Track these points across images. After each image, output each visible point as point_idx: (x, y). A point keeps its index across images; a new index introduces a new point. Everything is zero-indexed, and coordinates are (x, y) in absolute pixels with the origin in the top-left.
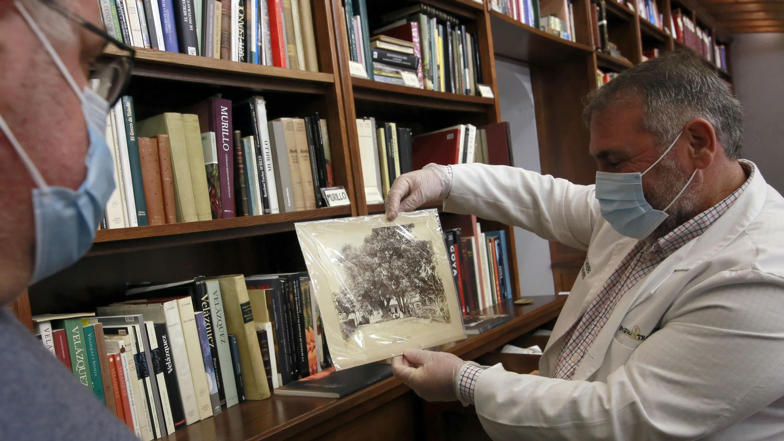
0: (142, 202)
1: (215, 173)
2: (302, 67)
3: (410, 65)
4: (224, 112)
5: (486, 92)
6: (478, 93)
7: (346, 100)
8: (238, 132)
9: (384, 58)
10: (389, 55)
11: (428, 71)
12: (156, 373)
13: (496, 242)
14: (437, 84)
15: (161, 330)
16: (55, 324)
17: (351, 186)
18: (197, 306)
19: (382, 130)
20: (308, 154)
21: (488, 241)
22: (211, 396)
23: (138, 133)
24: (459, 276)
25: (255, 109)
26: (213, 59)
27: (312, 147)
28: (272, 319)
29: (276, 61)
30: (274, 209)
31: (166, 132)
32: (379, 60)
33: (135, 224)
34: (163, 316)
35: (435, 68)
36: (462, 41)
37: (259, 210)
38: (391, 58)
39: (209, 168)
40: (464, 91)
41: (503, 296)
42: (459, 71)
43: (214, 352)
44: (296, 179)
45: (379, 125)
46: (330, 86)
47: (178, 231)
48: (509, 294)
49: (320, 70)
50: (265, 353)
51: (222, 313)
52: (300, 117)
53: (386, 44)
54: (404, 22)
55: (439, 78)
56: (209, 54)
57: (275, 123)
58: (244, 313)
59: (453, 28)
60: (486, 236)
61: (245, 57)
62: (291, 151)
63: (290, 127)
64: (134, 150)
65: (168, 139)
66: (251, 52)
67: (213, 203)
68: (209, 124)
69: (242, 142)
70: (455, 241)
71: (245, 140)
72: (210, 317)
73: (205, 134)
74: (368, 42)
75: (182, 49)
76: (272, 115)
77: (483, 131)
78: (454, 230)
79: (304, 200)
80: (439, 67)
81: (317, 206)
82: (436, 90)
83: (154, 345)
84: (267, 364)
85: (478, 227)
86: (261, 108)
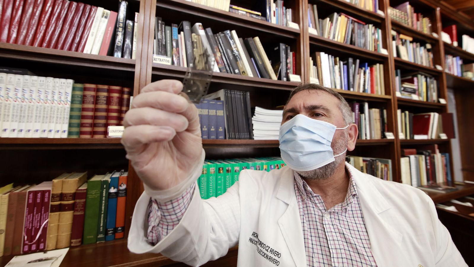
2: (380, 93)
3: (414, 92)
4: (357, 107)
5: (442, 101)
6: (439, 102)
8: (360, 113)
9: (405, 90)
10: (407, 89)
11: (420, 93)
13: (445, 157)
14: (423, 99)
17: (395, 133)
19: (403, 114)
20: (380, 121)
21: (442, 156)
24: (430, 169)
25: (364, 106)
26: (356, 92)
27: (381, 119)
29: (372, 91)
30: (368, 138)
32: (404, 90)
35: (423, 93)
36: (433, 83)
37: (364, 137)
40: (433, 101)
41: (447, 180)
42: (431, 93)
44: (376, 128)
45: (402, 112)
46: (390, 100)
48: (450, 179)
49: (386, 94)
52: (378, 109)
53: (406, 85)
54: (412, 77)
55: (424, 96)
56: (355, 90)
57: (370, 110)
59: (430, 78)
60: (441, 154)
61: (364, 91)
62: (375, 120)
63: (375, 111)
66: (366, 89)
69: (361, 116)
70: (429, 155)
74: (400, 85)
75: (349, 89)
76: (370, 107)
77: (441, 115)
78: (428, 151)
79: (378, 135)
81: (382, 138)
85: (437, 151)
86: (366, 106)
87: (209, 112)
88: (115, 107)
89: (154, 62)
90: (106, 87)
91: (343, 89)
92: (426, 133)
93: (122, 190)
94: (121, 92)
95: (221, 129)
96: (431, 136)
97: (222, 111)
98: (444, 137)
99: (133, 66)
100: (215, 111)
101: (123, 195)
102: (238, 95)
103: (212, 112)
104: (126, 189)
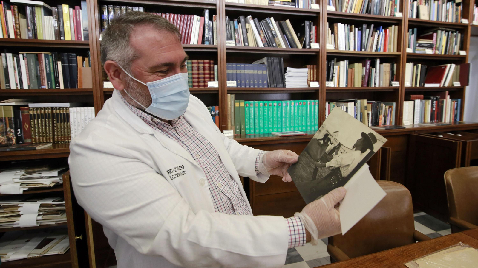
0: (347, 82)
1: (364, 77)
2: (392, 51)
4: (368, 63)
5: (463, 53)
6: (459, 54)
7: (403, 59)
8: (371, 67)
9: (420, 45)
10: (422, 44)
11: (438, 48)
13: (456, 102)
14: (441, 52)
15: (347, 108)
16: (329, 103)
17: (400, 82)
18: (355, 105)
19: (415, 66)
20: (389, 73)
21: (452, 101)
23: (348, 68)
24: (436, 111)
25: (376, 62)
26: (368, 51)
27: (391, 71)
28: (372, 111)
29: (385, 50)
30: (377, 86)
31: (354, 67)
33: (345, 86)
34: (347, 105)
35: (441, 47)
36: (456, 36)
37: (373, 86)
38: (423, 45)
39: (362, 76)
40: (453, 53)
41: (455, 120)
42: (452, 47)
43: (357, 115)
44: (385, 78)
45: (415, 64)
46: (399, 56)
47: (354, 89)
48: (458, 119)
49: (398, 51)
50: (368, 118)
51: (360, 107)
52: (389, 63)
53: (422, 41)
54: (431, 33)
55: (442, 49)
56: (367, 50)
57: (381, 65)
58: (365, 108)
59: (452, 32)
60: (451, 100)
61: (376, 49)
62: (385, 72)
63: (385, 66)
64: (347, 71)
65: (354, 69)
66: (378, 48)
67: (362, 83)
68: (365, 65)
69: (372, 70)
70: (436, 100)
71: (372, 69)
72: (357, 108)
73: (363, 68)
74: (415, 42)
75: (361, 50)
76: (381, 63)
77: (459, 66)
78: (437, 96)
79: (386, 84)
80: (442, 46)
81: (389, 86)
82: (440, 54)
84: (368, 120)
85: (448, 97)
86: (378, 61)
87: (258, 72)
88: (207, 72)
89: (227, 45)
90: (202, 61)
91: (357, 50)
92: (439, 82)
94: (210, 63)
95: (265, 82)
96: (444, 84)
97: (266, 71)
98: (457, 84)
100: (261, 71)
101: (218, 115)
102: (275, 60)
104: (218, 113)
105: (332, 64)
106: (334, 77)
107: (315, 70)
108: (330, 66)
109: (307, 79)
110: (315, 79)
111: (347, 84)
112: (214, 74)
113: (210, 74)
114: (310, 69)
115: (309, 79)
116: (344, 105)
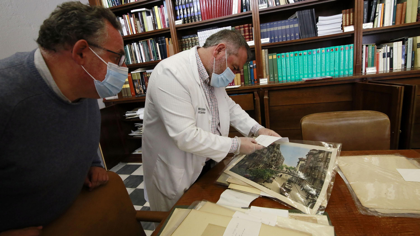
0: (395, 19)
12: (387, 57)
15: (392, 48)
16: (367, 46)
18: (403, 44)
22: (402, 65)
23: (397, 3)
31: (406, 1)
33: (391, 25)
39: (418, 9)
43: (406, 55)
51: (411, 46)
64: (395, 7)
65: (406, 3)
67: (417, 18)
72: (407, 46)
83: (389, 51)
87: (289, 26)
88: (247, 34)
89: (260, 8)
90: (243, 26)
93: (255, 66)
94: (249, 27)
95: (297, 34)
97: (297, 24)
99: (251, 14)
100: (293, 25)
101: (255, 68)
102: (307, 12)
103: (292, 26)
104: (256, 65)
105: (374, 3)
106: (377, 17)
107: (351, 14)
108: (372, 6)
109: (342, 26)
110: (351, 23)
111: (394, 22)
112: (252, 35)
113: (249, 35)
114: (346, 14)
115: (344, 24)
116: (388, 46)
